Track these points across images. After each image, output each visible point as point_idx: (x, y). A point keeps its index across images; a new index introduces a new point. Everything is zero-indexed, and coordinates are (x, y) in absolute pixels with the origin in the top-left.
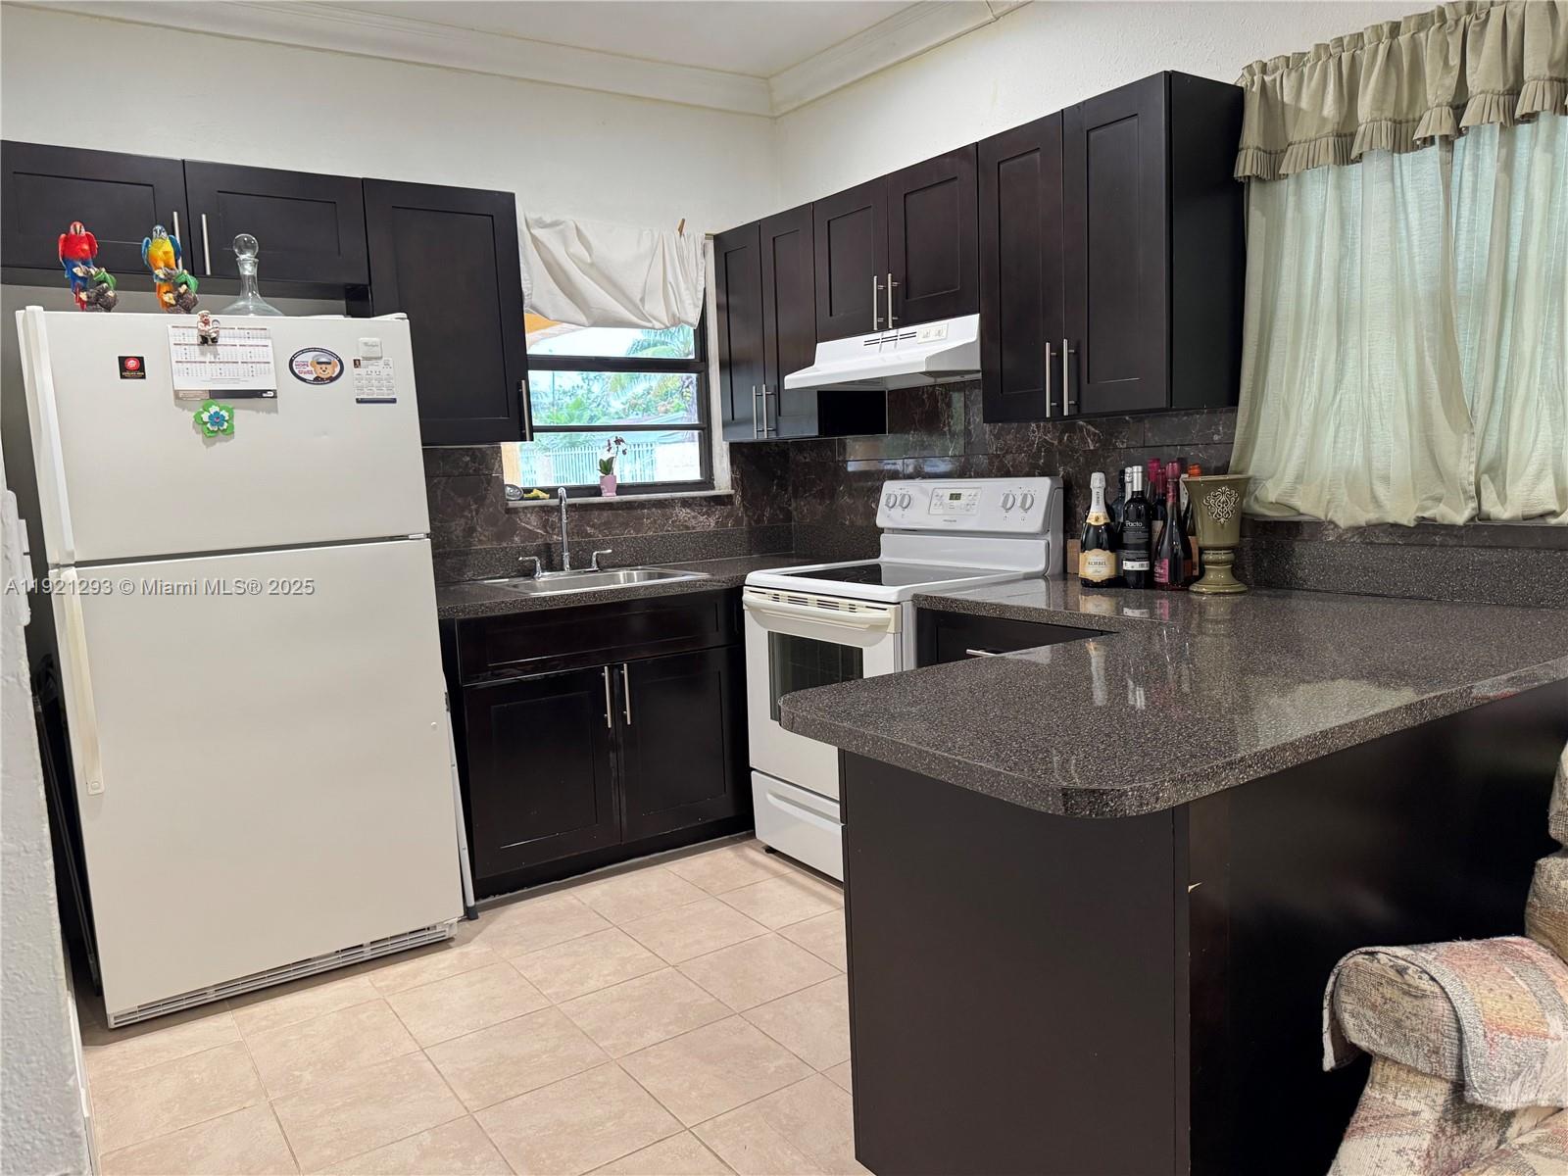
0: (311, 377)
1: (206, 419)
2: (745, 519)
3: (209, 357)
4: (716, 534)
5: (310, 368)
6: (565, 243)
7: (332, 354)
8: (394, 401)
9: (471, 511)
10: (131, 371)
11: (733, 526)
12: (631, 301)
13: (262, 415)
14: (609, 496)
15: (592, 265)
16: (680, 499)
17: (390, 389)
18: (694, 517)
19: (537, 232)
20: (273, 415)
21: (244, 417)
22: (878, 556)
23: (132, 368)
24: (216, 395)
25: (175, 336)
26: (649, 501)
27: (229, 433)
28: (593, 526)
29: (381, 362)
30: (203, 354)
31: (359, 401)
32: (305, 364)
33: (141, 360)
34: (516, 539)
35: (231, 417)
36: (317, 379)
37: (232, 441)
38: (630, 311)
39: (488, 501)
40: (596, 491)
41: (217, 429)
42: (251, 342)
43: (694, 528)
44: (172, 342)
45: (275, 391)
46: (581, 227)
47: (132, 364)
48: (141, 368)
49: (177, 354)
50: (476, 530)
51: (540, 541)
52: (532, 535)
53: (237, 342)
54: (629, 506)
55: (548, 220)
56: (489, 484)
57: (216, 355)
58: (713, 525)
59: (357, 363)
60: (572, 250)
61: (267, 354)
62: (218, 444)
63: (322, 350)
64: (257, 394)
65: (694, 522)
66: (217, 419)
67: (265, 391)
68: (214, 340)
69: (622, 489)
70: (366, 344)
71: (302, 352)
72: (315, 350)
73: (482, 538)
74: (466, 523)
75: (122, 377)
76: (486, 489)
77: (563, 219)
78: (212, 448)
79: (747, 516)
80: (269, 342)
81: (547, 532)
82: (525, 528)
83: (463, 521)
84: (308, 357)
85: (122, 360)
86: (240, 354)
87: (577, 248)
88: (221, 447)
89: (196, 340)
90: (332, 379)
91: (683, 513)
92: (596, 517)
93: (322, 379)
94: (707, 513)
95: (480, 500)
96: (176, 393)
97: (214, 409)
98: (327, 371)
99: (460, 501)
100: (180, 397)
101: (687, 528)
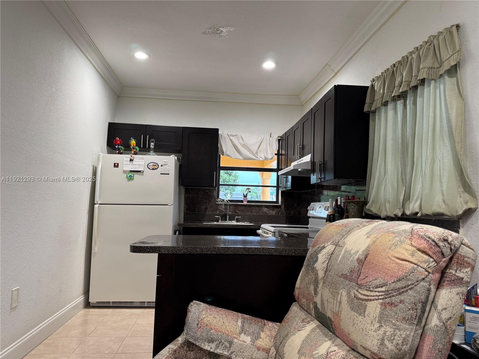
0: (151, 168)
1: (128, 176)
2: (285, 213)
3: (131, 164)
4: (275, 216)
5: (152, 166)
6: (238, 140)
7: (157, 164)
8: (169, 174)
9: (207, 204)
10: (116, 166)
11: (281, 214)
12: (254, 154)
13: (140, 176)
14: (245, 203)
15: (244, 145)
16: (264, 205)
17: (168, 171)
18: (268, 211)
19: (231, 138)
20: (142, 176)
21: (136, 176)
22: (308, 225)
23: (116, 165)
24: (131, 171)
25: (125, 159)
26: (255, 205)
27: (133, 179)
28: (239, 210)
29: (167, 166)
30: (130, 163)
31: (161, 174)
32: (151, 166)
33: (118, 164)
34: (218, 212)
35: (134, 176)
36: (153, 169)
37: (133, 181)
38: (254, 156)
39: (211, 202)
40: (242, 201)
41: (130, 178)
42: (140, 161)
43: (268, 214)
44: (124, 160)
45: (143, 171)
46: (242, 136)
47: (116, 164)
48: (118, 165)
49: (125, 163)
50: (208, 209)
51: (223, 213)
52: (222, 211)
53: (137, 161)
54: (250, 206)
55: (234, 134)
56: (212, 197)
57: (133, 163)
58: (274, 213)
59: (162, 166)
60: (240, 142)
61: (143, 163)
62: (130, 182)
63: (154, 163)
64: (139, 171)
65: (268, 212)
66: (130, 176)
67: (141, 171)
68: (133, 160)
69: (248, 202)
70: (164, 162)
71: (150, 163)
72: (153, 163)
73: (209, 211)
74: (205, 207)
75: (114, 167)
76: (211, 199)
77: (237, 134)
78: (129, 182)
79: (286, 212)
80: (144, 161)
81: (226, 211)
82: (220, 209)
83: (205, 206)
84: (151, 164)
85: (115, 164)
86: (138, 163)
87: (241, 141)
88: (131, 182)
89: (129, 160)
90: (156, 169)
91: (265, 209)
92: (239, 208)
93: (154, 169)
94: (272, 210)
95: (210, 202)
96: (124, 171)
97: (130, 174)
98: (155, 167)
99: (205, 201)
100: (125, 172)
101: (266, 214)
